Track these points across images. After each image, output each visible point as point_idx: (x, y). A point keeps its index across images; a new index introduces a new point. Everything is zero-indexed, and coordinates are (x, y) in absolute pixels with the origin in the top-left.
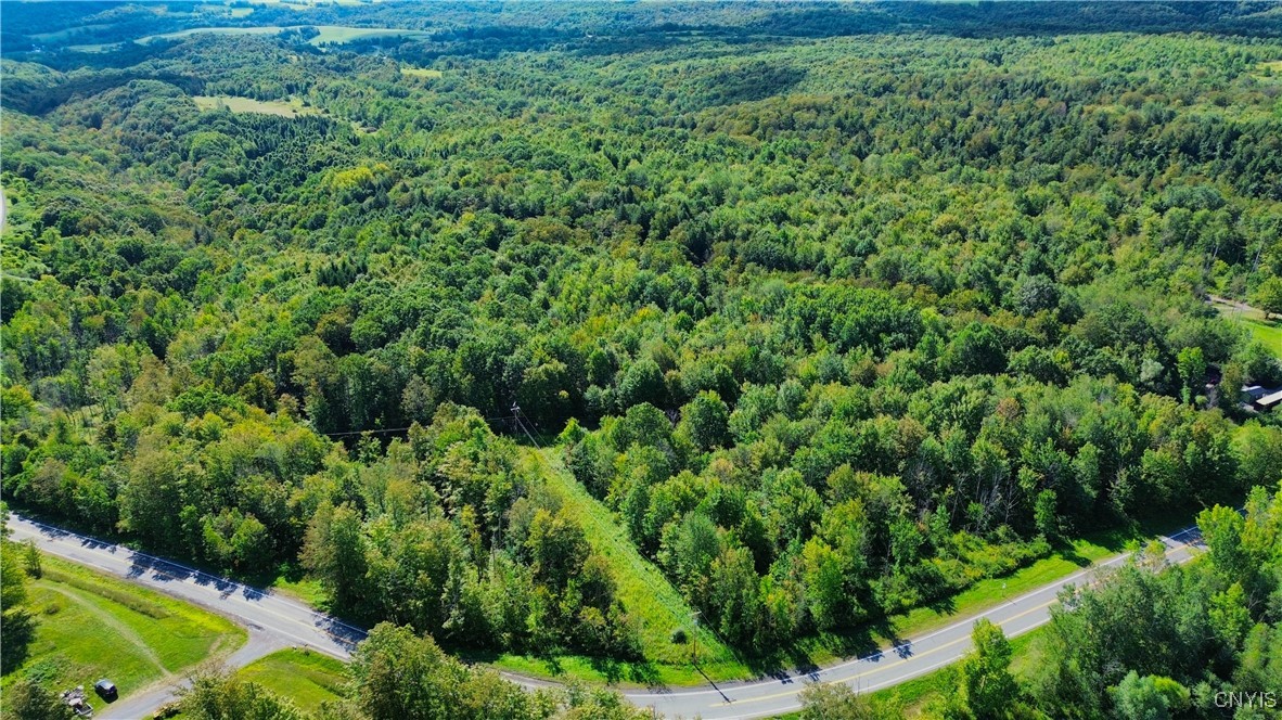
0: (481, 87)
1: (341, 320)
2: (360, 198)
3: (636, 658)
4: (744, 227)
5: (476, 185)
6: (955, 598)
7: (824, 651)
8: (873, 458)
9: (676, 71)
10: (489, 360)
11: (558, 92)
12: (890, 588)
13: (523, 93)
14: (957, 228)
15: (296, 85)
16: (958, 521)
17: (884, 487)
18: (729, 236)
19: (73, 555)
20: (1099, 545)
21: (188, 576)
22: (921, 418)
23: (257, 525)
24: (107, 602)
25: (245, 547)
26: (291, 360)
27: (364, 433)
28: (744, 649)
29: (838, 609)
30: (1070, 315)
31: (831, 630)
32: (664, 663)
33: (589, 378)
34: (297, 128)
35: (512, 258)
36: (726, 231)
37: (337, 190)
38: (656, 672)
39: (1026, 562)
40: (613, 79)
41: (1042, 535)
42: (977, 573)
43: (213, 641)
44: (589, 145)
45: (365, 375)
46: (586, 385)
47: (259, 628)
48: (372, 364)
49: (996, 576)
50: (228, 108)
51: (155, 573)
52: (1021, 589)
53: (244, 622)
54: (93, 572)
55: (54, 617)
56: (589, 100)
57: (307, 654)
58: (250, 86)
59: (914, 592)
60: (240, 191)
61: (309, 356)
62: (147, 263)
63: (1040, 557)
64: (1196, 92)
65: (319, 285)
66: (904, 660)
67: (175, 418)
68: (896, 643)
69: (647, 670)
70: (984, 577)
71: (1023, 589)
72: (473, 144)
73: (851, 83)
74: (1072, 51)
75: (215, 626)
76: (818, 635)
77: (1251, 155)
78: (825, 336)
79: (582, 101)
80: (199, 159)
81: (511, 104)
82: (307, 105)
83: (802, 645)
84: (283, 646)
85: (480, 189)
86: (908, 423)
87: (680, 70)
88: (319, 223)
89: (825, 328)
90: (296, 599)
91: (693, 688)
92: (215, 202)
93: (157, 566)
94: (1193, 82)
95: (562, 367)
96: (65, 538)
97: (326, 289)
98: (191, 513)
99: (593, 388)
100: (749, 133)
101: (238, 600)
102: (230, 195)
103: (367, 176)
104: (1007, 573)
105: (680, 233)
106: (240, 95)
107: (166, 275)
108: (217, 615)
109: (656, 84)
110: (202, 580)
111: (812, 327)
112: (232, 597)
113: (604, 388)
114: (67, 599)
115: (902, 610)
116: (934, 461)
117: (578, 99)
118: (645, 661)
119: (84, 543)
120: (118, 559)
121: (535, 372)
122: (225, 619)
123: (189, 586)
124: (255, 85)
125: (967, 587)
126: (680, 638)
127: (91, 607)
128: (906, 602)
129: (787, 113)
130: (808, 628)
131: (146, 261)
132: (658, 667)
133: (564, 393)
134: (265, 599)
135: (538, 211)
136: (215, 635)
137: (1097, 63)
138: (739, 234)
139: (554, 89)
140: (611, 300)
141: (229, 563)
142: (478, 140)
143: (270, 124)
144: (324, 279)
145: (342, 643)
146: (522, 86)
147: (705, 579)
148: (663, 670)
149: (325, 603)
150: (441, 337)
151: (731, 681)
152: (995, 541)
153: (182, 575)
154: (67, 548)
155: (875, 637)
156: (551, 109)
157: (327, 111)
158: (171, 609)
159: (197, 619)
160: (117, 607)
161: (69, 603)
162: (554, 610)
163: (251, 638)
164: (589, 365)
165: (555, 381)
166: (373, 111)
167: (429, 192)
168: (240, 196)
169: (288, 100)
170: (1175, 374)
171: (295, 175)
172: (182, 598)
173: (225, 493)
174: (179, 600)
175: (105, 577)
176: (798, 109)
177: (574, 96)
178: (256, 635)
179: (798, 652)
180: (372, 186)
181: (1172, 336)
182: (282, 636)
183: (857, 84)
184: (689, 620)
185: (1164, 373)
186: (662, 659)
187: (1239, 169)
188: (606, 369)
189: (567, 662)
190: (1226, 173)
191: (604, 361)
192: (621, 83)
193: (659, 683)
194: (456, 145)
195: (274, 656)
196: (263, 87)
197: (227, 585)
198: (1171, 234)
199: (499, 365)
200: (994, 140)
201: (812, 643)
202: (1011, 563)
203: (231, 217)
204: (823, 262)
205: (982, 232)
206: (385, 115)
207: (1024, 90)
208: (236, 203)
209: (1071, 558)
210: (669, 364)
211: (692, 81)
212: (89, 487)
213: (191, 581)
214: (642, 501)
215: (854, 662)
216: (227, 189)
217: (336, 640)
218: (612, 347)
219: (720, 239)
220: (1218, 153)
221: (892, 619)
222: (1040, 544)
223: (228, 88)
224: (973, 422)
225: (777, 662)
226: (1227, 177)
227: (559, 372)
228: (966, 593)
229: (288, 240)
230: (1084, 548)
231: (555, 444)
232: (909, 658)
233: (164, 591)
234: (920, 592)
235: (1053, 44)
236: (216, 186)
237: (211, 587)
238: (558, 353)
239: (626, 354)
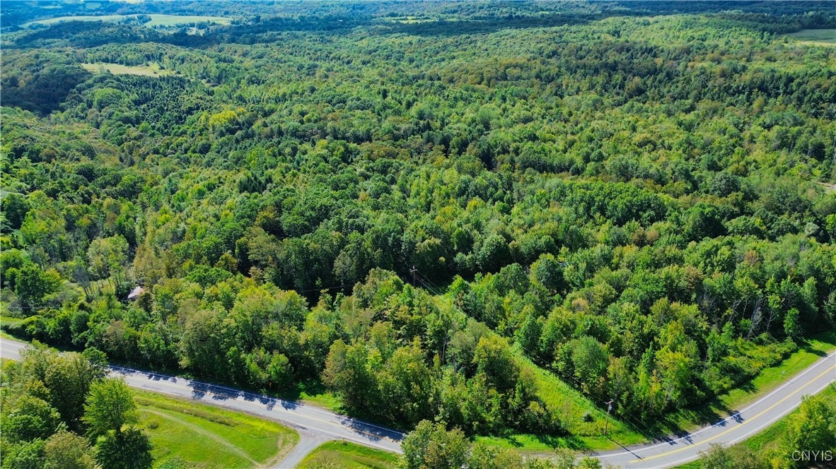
0: (282, 56)
1: (271, 215)
2: (232, 132)
3: (565, 434)
4: (513, 145)
5: (316, 121)
6: (752, 381)
7: (686, 421)
8: (675, 293)
9: (411, 43)
10: (390, 239)
11: (334, 58)
12: (712, 376)
13: (311, 59)
14: (650, 142)
15: (152, 55)
16: (737, 332)
17: (690, 310)
18: (505, 151)
19: (145, 386)
20: (825, 342)
21: (238, 395)
22: (696, 265)
23: (283, 358)
24: (191, 417)
25: (278, 374)
26: (246, 244)
27: (322, 291)
28: (636, 423)
29: (687, 393)
30: (751, 196)
31: (686, 407)
32: (584, 435)
33: (455, 248)
34: (164, 84)
35: (368, 169)
36: (503, 148)
37: (214, 127)
38: (582, 442)
39: (786, 356)
40: (369, 49)
41: (789, 338)
42: (759, 364)
43: (277, 439)
44: (379, 93)
45: (303, 252)
46: (455, 253)
47: (304, 428)
48: (308, 244)
49: (771, 366)
50: (108, 71)
51: (213, 395)
52: (791, 373)
53: (292, 425)
54: (166, 397)
55: (158, 430)
56: (356, 63)
57: (345, 444)
58: (119, 56)
59: (727, 379)
60: (140, 129)
61: (259, 241)
62: (100, 180)
63: (792, 352)
64: (751, 53)
65: (241, 192)
66: (741, 425)
67: (196, 287)
68: (730, 413)
69: (576, 441)
70: (764, 367)
71: (792, 373)
72: (297, 93)
73: (531, 49)
74: (662, 28)
75: (272, 428)
76: (678, 411)
77: (804, 93)
78: (603, 214)
79: (352, 64)
80: (103, 107)
81: (306, 66)
82: (162, 68)
83: (671, 418)
84: (326, 440)
85: (321, 123)
86: (687, 269)
87: (414, 42)
88: (205, 149)
89: (602, 209)
90: (320, 406)
91: (612, 451)
92: (124, 136)
93: (212, 389)
94: (748, 47)
95: (438, 241)
96: (134, 374)
97: (248, 194)
98: (235, 352)
99: (460, 255)
100: (480, 83)
101: (279, 409)
102: (133, 132)
103: (234, 117)
104: (777, 364)
105: (472, 149)
106: (113, 62)
107: (114, 188)
108: (269, 421)
109: (399, 52)
110: (249, 397)
111: (593, 208)
112: (275, 408)
113: (467, 254)
114: (160, 417)
115: (724, 391)
116: (712, 293)
117: (349, 62)
118: (571, 435)
119: (150, 377)
120: (181, 387)
121: (422, 246)
122: (277, 423)
123: (240, 402)
124: (123, 55)
125: (758, 374)
126: (589, 419)
127: (183, 423)
128: (725, 386)
129: (502, 70)
130: (671, 408)
131: (99, 179)
132: (581, 439)
133: (442, 259)
134: (298, 408)
135: (368, 138)
136: (277, 435)
137: (681, 35)
138: (511, 149)
139: (332, 56)
140: (448, 195)
141: (265, 385)
142: (300, 91)
143: (144, 82)
144: (244, 187)
145: (364, 434)
146: (309, 54)
147: (602, 379)
148: (586, 440)
149: (341, 408)
150: (352, 225)
151: (635, 444)
152: (761, 343)
153: (234, 395)
154: (137, 381)
155: (716, 411)
156: (335, 69)
157: (179, 73)
158: (236, 419)
159: (259, 425)
160: (199, 419)
161: (164, 421)
162: (504, 405)
163: (301, 436)
164: (454, 240)
165: (435, 251)
166: (214, 72)
167: (283, 127)
168: (142, 132)
169: (148, 65)
170: (825, 231)
171: (176, 117)
172: (239, 410)
173: (252, 337)
174: (239, 412)
175: (177, 399)
176: (507, 68)
177: (346, 60)
178: (304, 434)
179: (670, 423)
180: (238, 123)
181: (817, 208)
182: (323, 433)
183: (535, 50)
184: (588, 408)
185: (819, 230)
186: (583, 433)
187: (800, 100)
188: (466, 243)
189: (520, 438)
190: (794, 103)
191: (464, 236)
192: (375, 51)
193: (588, 449)
194: (284, 95)
195: (324, 447)
196: (129, 57)
197: (268, 400)
198: (779, 142)
199: (398, 243)
200: (640, 85)
201: (677, 416)
202: (779, 357)
203: (139, 147)
204: (575, 166)
205: (666, 144)
206: (224, 75)
207: (643, 53)
208: (141, 137)
209: (810, 351)
210: (509, 238)
211: (423, 50)
212: (147, 336)
213: (241, 399)
214: (534, 331)
215: (709, 428)
216: (129, 127)
217: (360, 433)
218: (466, 227)
219: (499, 153)
220: (781, 91)
221: (720, 397)
222: (789, 344)
223: (104, 57)
224: (729, 266)
225: (658, 430)
226: (794, 106)
227: (437, 245)
228: (758, 378)
229: (187, 161)
230: (817, 345)
231: (444, 292)
232: (744, 423)
233: (224, 407)
234: (732, 379)
235: (649, 24)
236: (121, 125)
237: (257, 402)
238: (434, 232)
239: (475, 231)
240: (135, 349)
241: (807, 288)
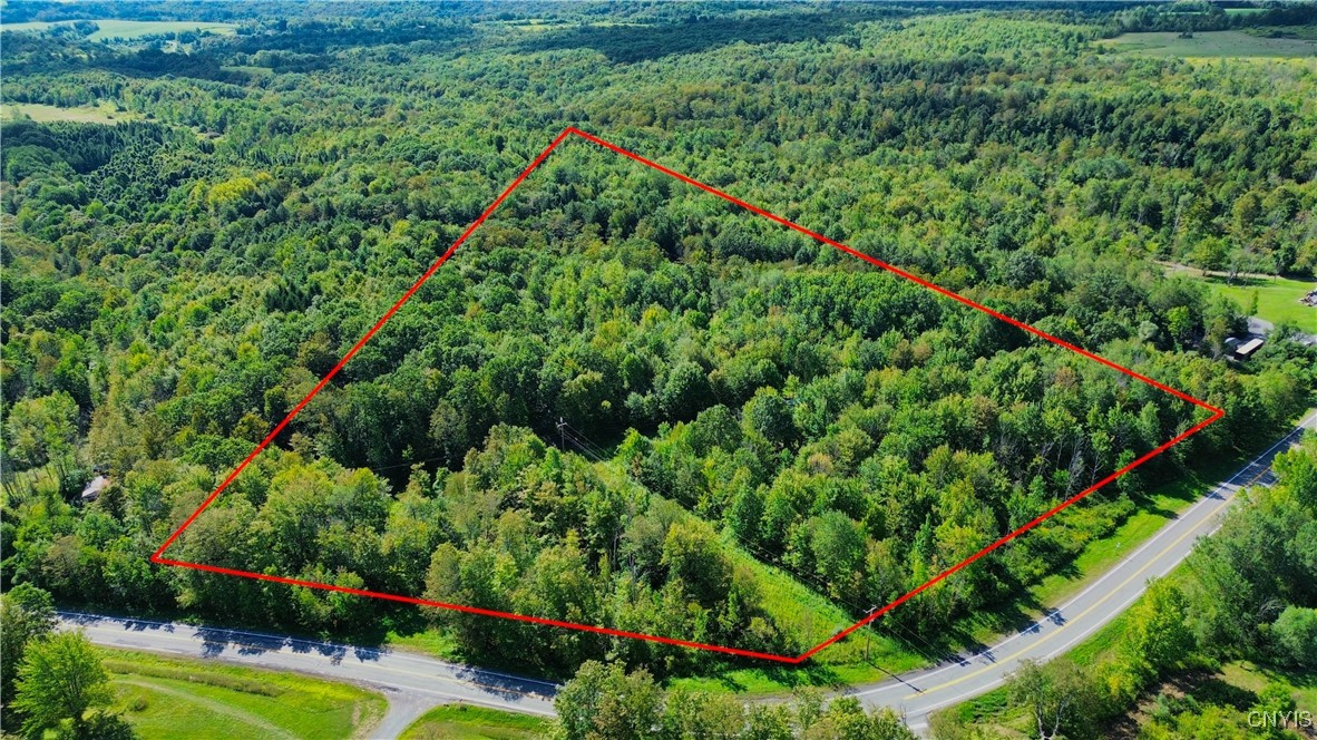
0: (327, 85)
1: (323, 348)
2: (250, 213)
3: (808, 664)
4: (708, 220)
5: (388, 191)
6: (1075, 562)
7: (983, 629)
8: (960, 437)
9: (538, 62)
10: (521, 377)
11: (414, 87)
12: (1017, 560)
13: (375, 90)
14: (911, 209)
15: (103, 88)
16: (1051, 490)
17: (981, 462)
18: (695, 231)
19: (120, 641)
20: (1175, 497)
21: (282, 645)
22: (987, 393)
23: (354, 578)
24: (203, 688)
25: (347, 605)
26: (282, 396)
27: (414, 466)
28: (911, 638)
29: (983, 587)
30: (1060, 285)
31: (982, 608)
32: (835, 664)
33: (626, 385)
34: (125, 136)
35: (478, 266)
36: (692, 225)
37: (217, 206)
38: (833, 674)
39: (1121, 521)
40: (471, 72)
41: (1124, 494)
42: (1083, 536)
43: (352, 711)
44: (490, 143)
45: (378, 405)
46: (625, 394)
47: (395, 690)
48: (385, 391)
49: (1101, 537)
50: (28, 117)
51: (238, 647)
52: (1129, 547)
53: (374, 686)
54: (158, 657)
55: (147, 712)
56: (451, 95)
57: (464, 709)
58: (45, 90)
59: (1039, 561)
60: (89, 212)
61: (301, 387)
62: (22, 301)
63: (1129, 514)
64: (1052, 71)
65: (269, 311)
66: (1061, 628)
67: (201, 472)
68: (1046, 612)
69: (824, 674)
70: (1090, 539)
71: (1130, 546)
72: (356, 146)
73: (728, 69)
74: (922, 35)
75: (341, 694)
76: (972, 615)
77: (1129, 128)
78: (847, 321)
79: (444, 96)
80: (21, 178)
81: (369, 102)
82: (122, 109)
83: (961, 626)
84: (432, 705)
85: (397, 194)
86: (974, 400)
87: (542, 60)
88: (204, 243)
89: (846, 315)
90: (419, 652)
91: (877, 683)
92: (61, 226)
93: (235, 638)
94: (1046, 62)
95: (598, 376)
96: (100, 623)
97: (282, 315)
98: (273, 574)
99: (633, 396)
100: (650, 124)
101: (351, 663)
102: (77, 217)
103: (250, 187)
104: (1109, 534)
105: (643, 228)
106: (34, 101)
107: (48, 313)
108: (336, 683)
109: (520, 76)
110: (300, 646)
111: (833, 314)
112: (345, 661)
113: (644, 395)
114: (149, 691)
115: (1036, 580)
116: (1012, 433)
117: (438, 94)
118: (816, 665)
119: (128, 626)
120: (183, 639)
121: (572, 386)
122: (349, 686)
123: (285, 655)
124: (52, 90)
125: (1082, 551)
126: (842, 638)
127: (188, 697)
128: (1037, 572)
129: (683, 103)
130: (961, 611)
131: (21, 299)
132: (831, 669)
133: (606, 403)
134: (383, 658)
135: (477, 215)
136: (350, 705)
137: (949, 45)
138: (704, 227)
139: (410, 84)
140: (609, 303)
141: (328, 625)
142: (360, 142)
143: (92, 132)
144: (273, 303)
145: (496, 692)
146: (370, 82)
147: (858, 575)
148: (838, 670)
149: (454, 653)
150: (457, 356)
151: (911, 670)
152: (1084, 504)
153: (276, 646)
154: (106, 635)
155: (1025, 610)
156: (416, 105)
157: (151, 116)
158: (281, 685)
159: (320, 691)
160: (216, 690)
161: (158, 696)
162: (713, 627)
163: (391, 703)
164: (623, 372)
165: (593, 393)
166: (212, 114)
167: (335, 202)
168: (91, 217)
169: (96, 105)
170: (1167, 333)
171: (149, 190)
172: (285, 669)
173: (300, 546)
174: (285, 673)
175: (176, 659)
176: (692, 99)
177: (434, 90)
178: (395, 698)
179: (960, 633)
180: (258, 198)
181: (1153, 299)
182: (426, 695)
183: (734, 71)
184: (840, 621)
185: (1158, 332)
186: (833, 660)
187: (1124, 139)
188: (642, 377)
189: (740, 676)
190: (1115, 144)
191: (638, 366)
192: (481, 75)
193: (842, 684)
194: (335, 149)
195: (429, 717)
196: (63, 92)
197: (333, 649)
198: (1096, 204)
199: (532, 380)
200: (894, 122)
201: (970, 623)
202: (1111, 523)
203: (88, 242)
204: (802, 250)
205: (936, 212)
206: (229, 118)
207: (895, 73)
208: (89, 226)
209: (1154, 511)
210: (708, 367)
211: (558, 72)
212: (118, 558)
213: (286, 650)
214: (753, 509)
215: (1016, 636)
216: (69, 210)
217: (489, 690)
218: (641, 352)
219: (686, 234)
220: (1097, 126)
221: (1030, 590)
222: (1125, 503)
223: (17, 93)
224: (1034, 392)
225: (944, 646)
226: (1116, 148)
227: (597, 383)
228: (1083, 557)
229: (174, 263)
230: (1163, 502)
231: (611, 456)
232: (1066, 625)
233: (258, 665)
234: (1045, 560)
235: (902, 28)
236: (53, 208)
237: (314, 653)
238: (591, 362)
239: (656, 358)
240: (100, 581)
241: (1145, 420)
